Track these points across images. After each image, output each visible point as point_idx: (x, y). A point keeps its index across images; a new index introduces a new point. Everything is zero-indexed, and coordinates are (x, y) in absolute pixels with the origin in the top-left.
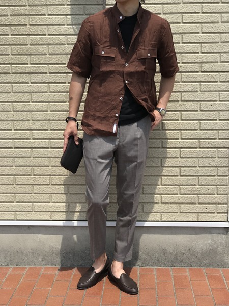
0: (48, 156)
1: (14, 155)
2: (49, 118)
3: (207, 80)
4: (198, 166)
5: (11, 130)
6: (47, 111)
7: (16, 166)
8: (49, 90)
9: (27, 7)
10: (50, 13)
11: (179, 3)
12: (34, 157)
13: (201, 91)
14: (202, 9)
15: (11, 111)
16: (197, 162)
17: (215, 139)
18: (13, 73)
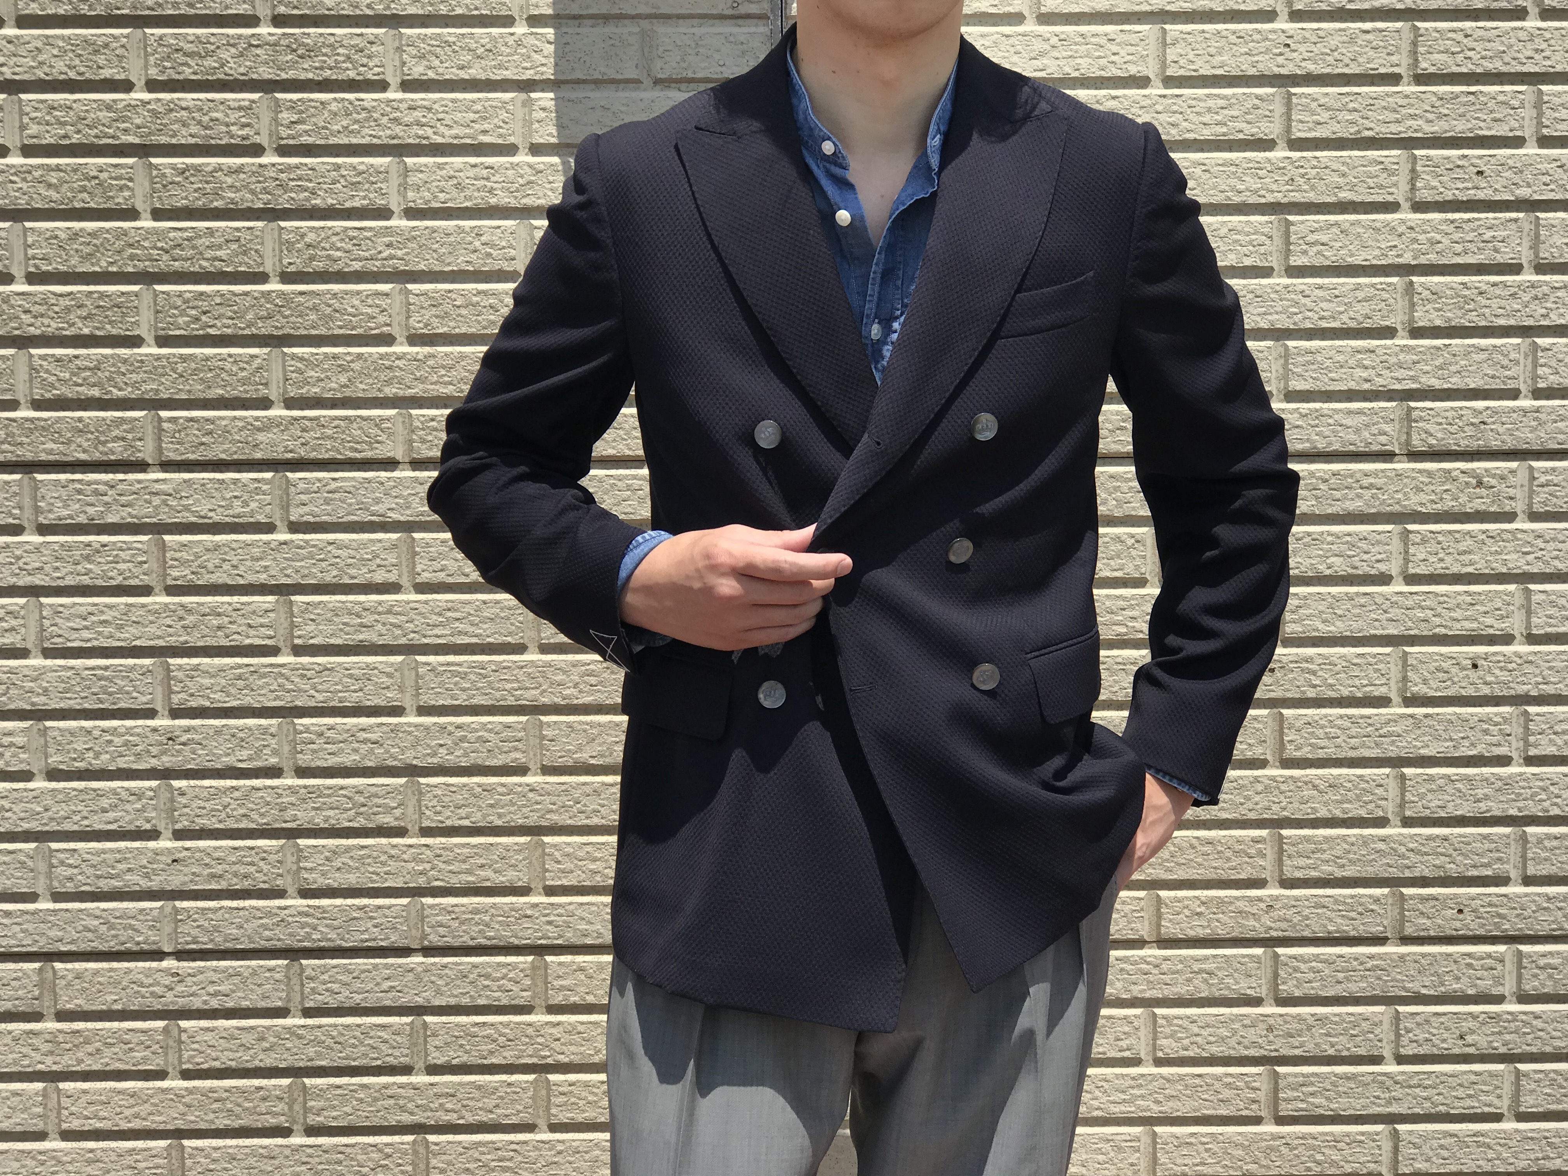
0: (404, 1000)
1: (171, 1001)
2: (409, 757)
3: (1449, 504)
4: (1387, 1053)
5: (154, 834)
6: (397, 711)
7: (186, 1075)
8: (413, 573)
9: (265, 30)
10: (417, 71)
11: (1269, 16)
12: (308, 1013)
13: (1412, 579)
14: (1414, 53)
15: (151, 714)
16: (1385, 1032)
17: (1502, 880)
18: (168, 466)
